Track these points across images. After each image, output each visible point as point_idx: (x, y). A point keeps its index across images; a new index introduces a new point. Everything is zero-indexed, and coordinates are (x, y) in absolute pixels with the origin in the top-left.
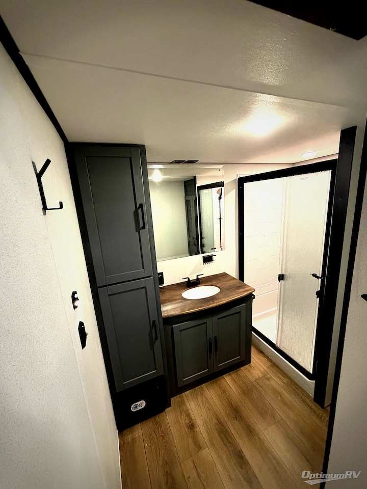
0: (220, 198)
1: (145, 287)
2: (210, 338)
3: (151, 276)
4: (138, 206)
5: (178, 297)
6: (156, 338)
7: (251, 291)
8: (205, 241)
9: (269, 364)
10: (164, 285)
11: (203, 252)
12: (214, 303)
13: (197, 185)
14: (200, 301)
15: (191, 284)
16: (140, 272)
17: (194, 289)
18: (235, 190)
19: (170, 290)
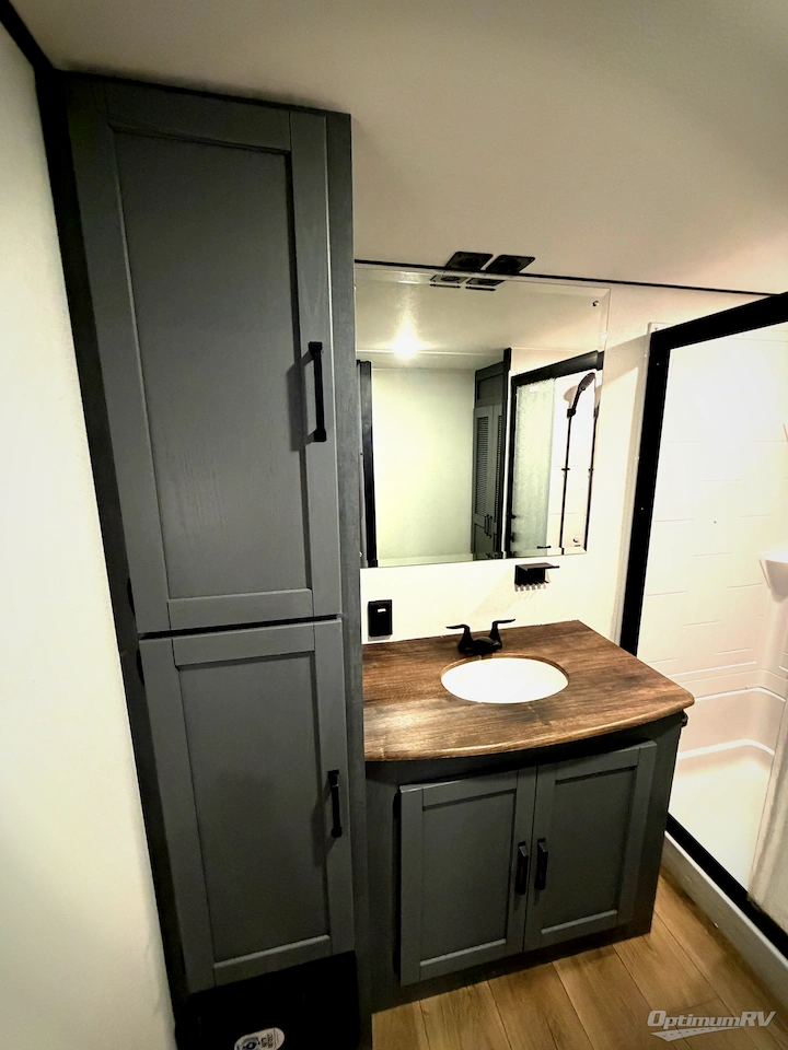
0: (571, 412)
1: (311, 654)
2: (523, 844)
3: (333, 617)
4: (305, 349)
5: (426, 687)
6: (337, 832)
7: (680, 703)
8: (519, 526)
9: (716, 953)
10: (392, 638)
11: (511, 555)
12: (550, 731)
13: (512, 373)
14: (500, 714)
15: (472, 646)
16: (297, 598)
17: (480, 661)
18: (636, 370)
19: (408, 655)
